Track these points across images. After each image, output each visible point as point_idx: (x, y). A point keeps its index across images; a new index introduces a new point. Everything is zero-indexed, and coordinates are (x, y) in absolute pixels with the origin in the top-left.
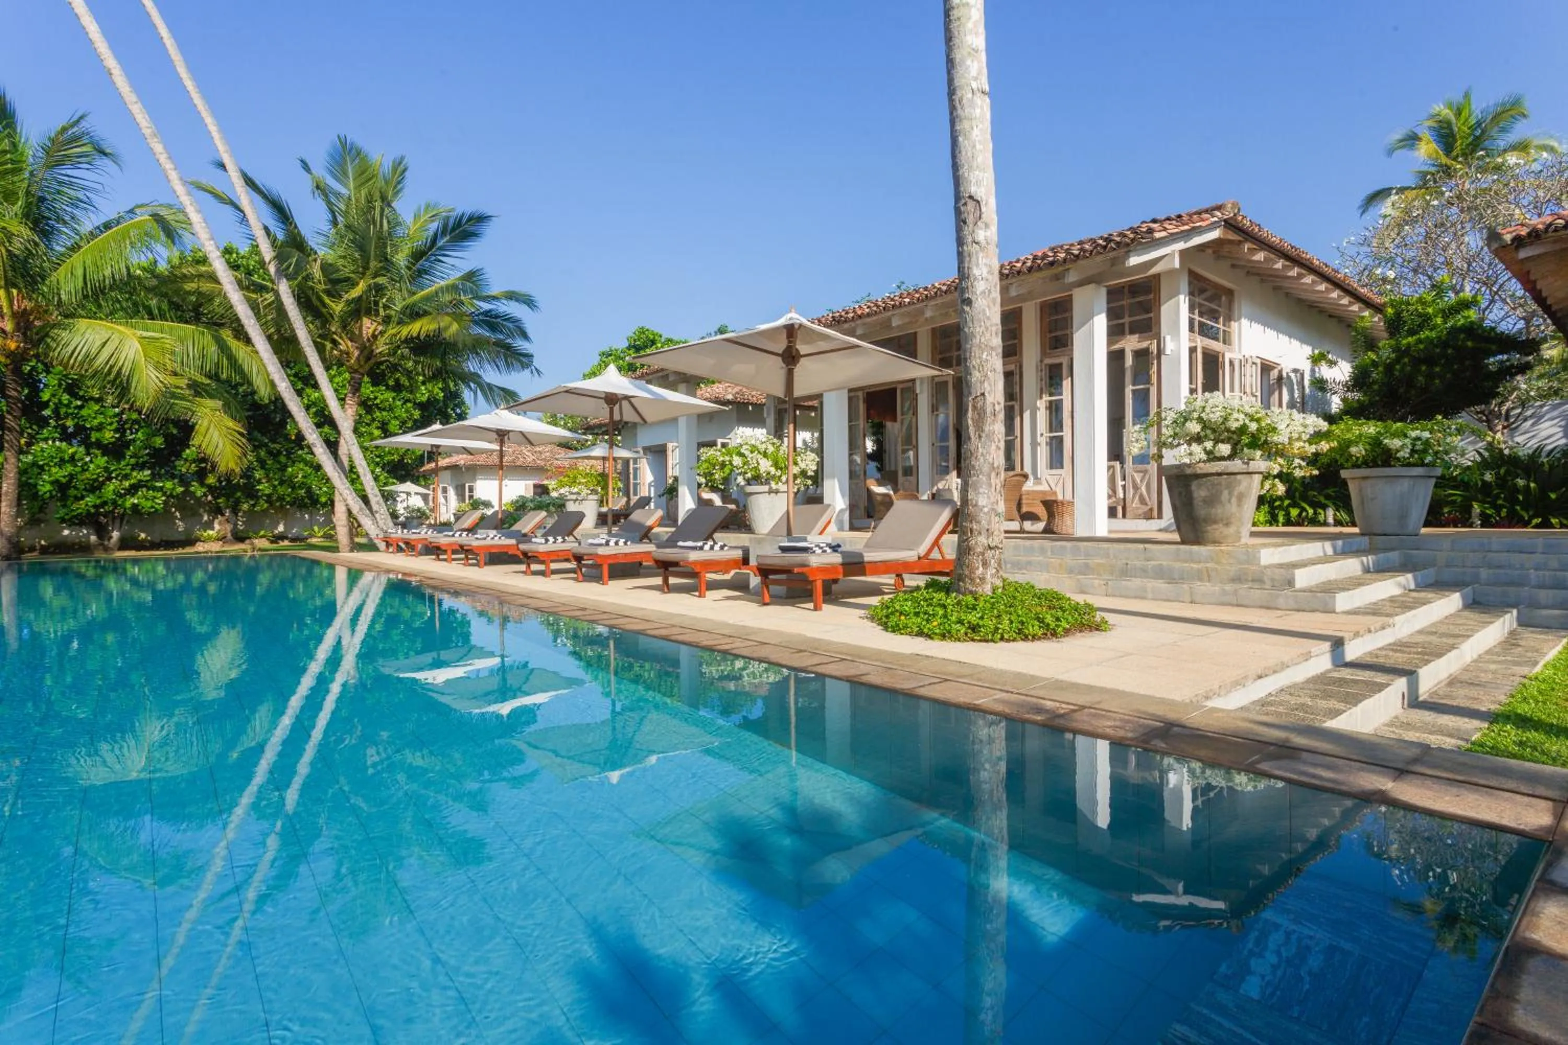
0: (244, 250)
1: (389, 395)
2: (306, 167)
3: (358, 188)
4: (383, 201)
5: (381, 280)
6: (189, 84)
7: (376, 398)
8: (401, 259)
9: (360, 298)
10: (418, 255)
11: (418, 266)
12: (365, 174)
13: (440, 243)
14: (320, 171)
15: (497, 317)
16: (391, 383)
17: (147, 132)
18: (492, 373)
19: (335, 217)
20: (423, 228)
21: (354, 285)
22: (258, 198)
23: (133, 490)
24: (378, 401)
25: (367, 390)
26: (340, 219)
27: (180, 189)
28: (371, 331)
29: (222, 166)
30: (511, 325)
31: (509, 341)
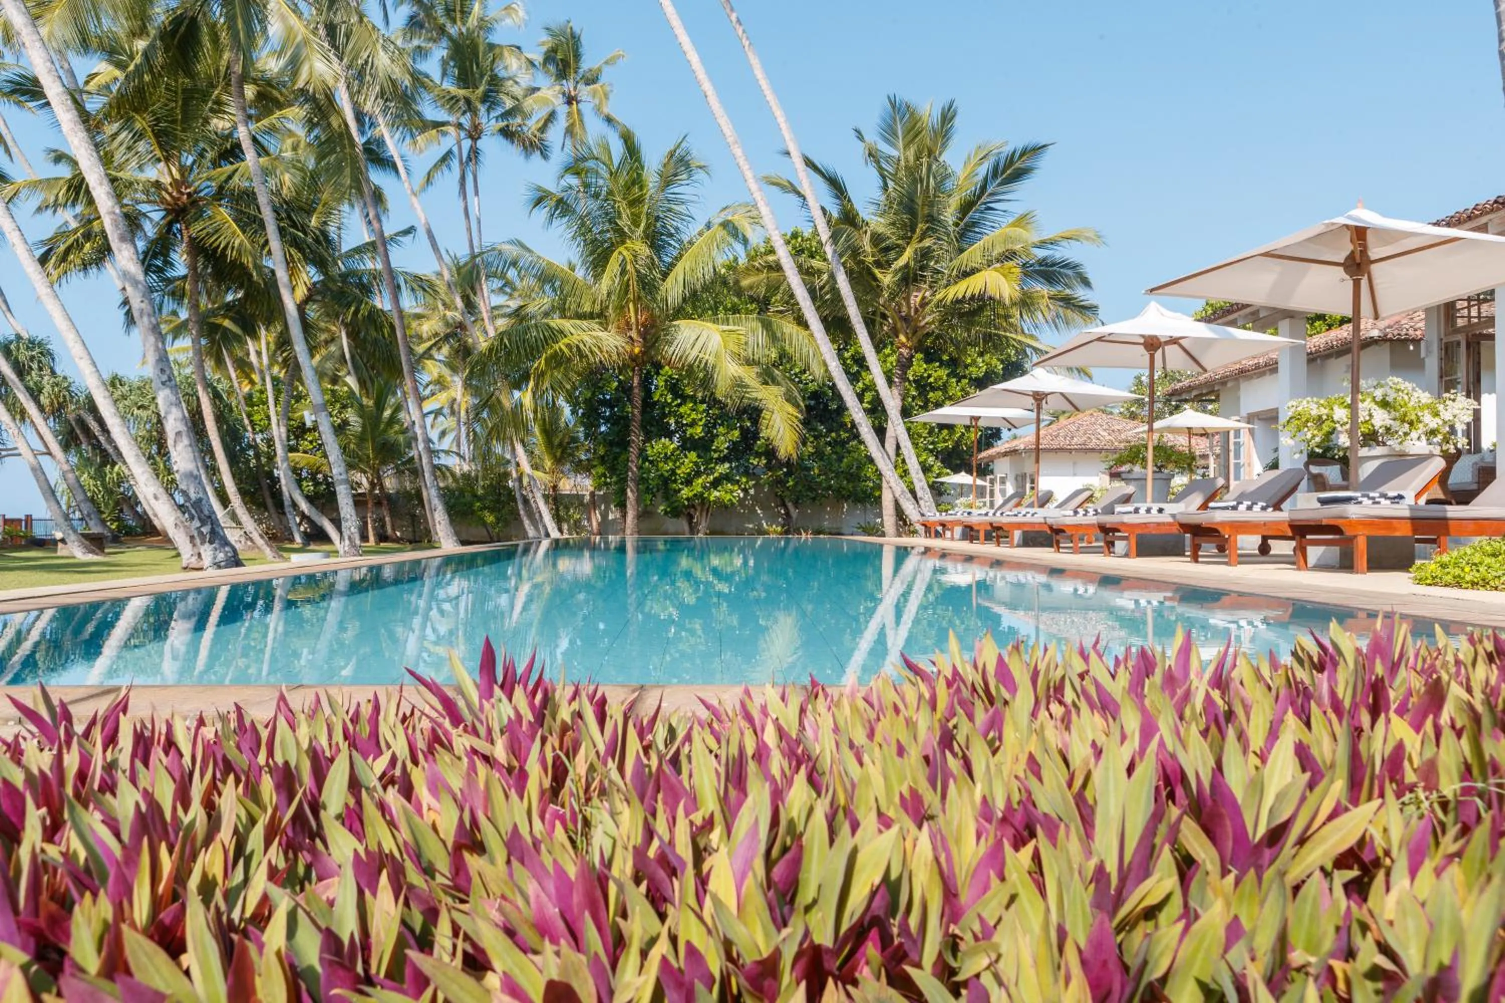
0: (807, 232)
1: (943, 373)
2: (860, 136)
3: (906, 146)
4: (929, 156)
5: (927, 243)
6: (764, 84)
7: (929, 376)
8: (949, 215)
9: (907, 266)
10: (966, 207)
11: (966, 219)
12: (913, 131)
13: (990, 189)
14: (873, 137)
15: (1053, 265)
16: (945, 357)
17: (730, 140)
18: (1049, 333)
19: (886, 184)
20: (973, 174)
21: (901, 250)
22: (819, 179)
23: (716, 484)
24: (931, 380)
25: (919, 367)
26: (891, 184)
27: (753, 186)
28: (918, 299)
29: (788, 153)
30: (1070, 272)
31: (1068, 291)
